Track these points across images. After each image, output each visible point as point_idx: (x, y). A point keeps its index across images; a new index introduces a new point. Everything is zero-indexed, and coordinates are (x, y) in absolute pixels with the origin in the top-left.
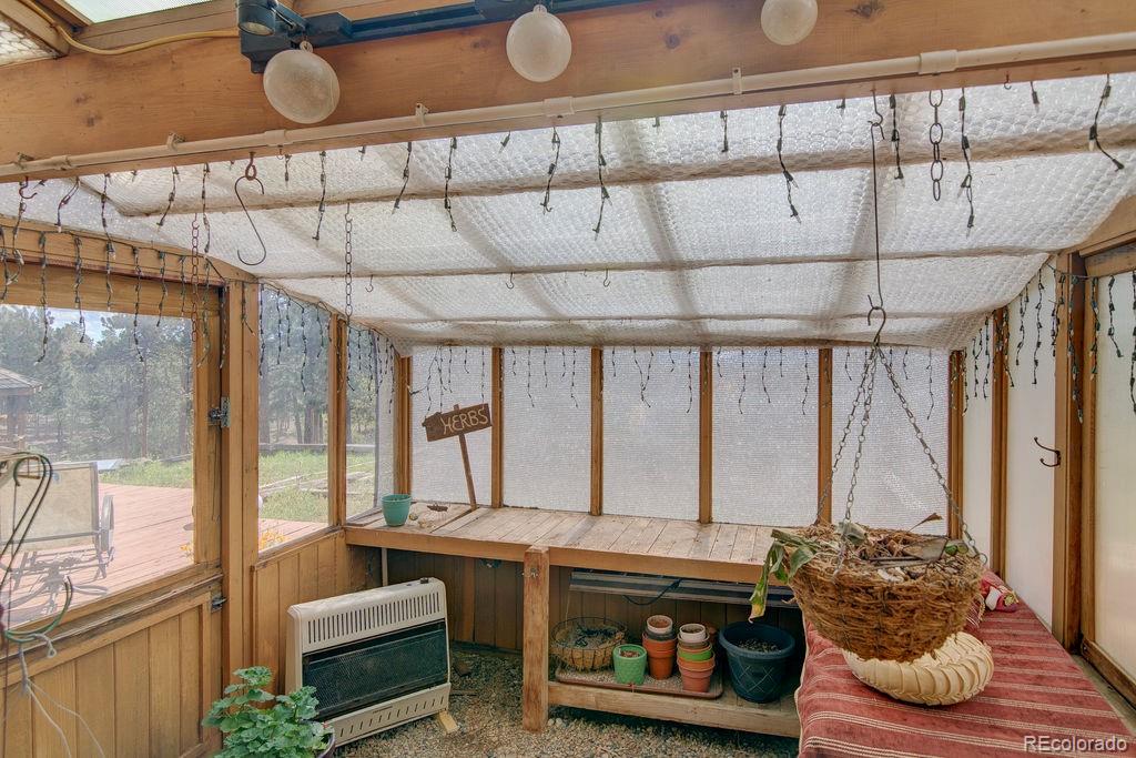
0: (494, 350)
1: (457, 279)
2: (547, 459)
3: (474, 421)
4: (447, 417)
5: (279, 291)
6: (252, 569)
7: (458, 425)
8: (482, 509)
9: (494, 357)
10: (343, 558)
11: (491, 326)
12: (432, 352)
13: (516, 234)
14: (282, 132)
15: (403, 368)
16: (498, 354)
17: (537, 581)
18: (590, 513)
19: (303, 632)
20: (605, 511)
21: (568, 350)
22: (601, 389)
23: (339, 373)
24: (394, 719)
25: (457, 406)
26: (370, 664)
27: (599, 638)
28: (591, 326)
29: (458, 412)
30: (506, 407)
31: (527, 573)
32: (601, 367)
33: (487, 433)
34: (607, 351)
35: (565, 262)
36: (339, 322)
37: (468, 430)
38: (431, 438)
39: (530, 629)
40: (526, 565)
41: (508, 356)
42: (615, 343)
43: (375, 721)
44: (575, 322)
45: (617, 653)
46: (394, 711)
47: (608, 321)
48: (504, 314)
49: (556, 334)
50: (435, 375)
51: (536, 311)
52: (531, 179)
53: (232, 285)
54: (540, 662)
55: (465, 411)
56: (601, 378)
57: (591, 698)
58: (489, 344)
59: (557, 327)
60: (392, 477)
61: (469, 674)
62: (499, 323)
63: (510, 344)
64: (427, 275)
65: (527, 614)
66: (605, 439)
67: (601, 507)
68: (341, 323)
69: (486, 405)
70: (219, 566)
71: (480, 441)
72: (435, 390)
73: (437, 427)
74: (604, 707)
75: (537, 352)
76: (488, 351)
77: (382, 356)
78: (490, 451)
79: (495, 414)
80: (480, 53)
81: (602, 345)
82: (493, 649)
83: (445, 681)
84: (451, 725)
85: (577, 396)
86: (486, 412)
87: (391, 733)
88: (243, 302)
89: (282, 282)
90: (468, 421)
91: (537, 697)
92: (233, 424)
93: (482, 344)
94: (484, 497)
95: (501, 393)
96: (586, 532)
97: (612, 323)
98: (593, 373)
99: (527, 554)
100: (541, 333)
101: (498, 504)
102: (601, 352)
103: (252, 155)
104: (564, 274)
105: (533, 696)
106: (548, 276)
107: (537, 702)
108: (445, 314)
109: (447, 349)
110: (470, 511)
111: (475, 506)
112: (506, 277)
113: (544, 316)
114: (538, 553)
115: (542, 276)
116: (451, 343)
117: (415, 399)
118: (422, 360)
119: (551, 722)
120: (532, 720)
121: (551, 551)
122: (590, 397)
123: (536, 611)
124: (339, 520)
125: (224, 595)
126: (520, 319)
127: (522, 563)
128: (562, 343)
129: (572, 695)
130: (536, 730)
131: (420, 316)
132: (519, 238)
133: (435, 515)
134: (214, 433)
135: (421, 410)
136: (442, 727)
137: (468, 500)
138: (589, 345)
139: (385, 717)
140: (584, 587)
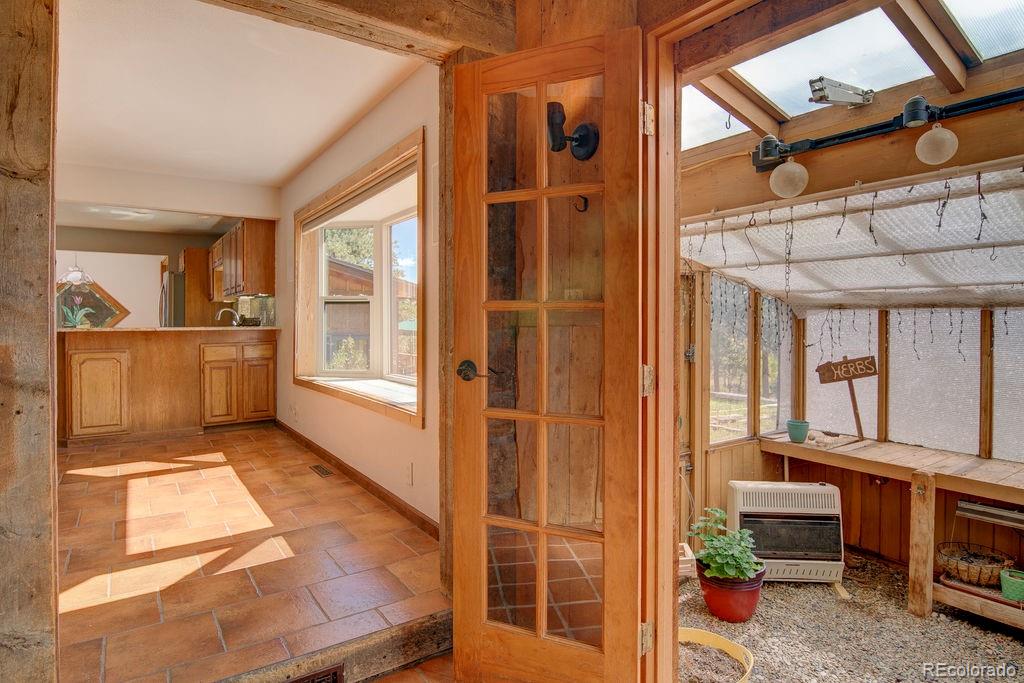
0: (881, 313)
1: (856, 262)
2: (933, 405)
3: (862, 370)
4: (836, 365)
5: (722, 276)
6: (707, 452)
7: (847, 372)
8: (869, 442)
9: (880, 318)
10: (759, 460)
11: (880, 293)
12: (824, 315)
13: (909, 229)
14: (773, 202)
15: (799, 327)
16: (884, 315)
17: (923, 498)
18: (979, 456)
19: (739, 499)
20: (994, 455)
21: (956, 312)
22: (992, 346)
23: (756, 329)
24: (800, 576)
25: (845, 357)
26: (783, 531)
27: (986, 561)
28: (980, 290)
29: (846, 362)
30: (891, 359)
31: (914, 489)
32: (992, 326)
33: (874, 379)
34: (999, 314)
35: (953, 244)
36: (756, 294)
37: (855, 377)
38: (823, 381)
39: (916, 533)
40: (913, 483)
41: (893, 316)
42: (1007, 304)
43: (787, 572)
44: (963, 288)
45: (1005, 574)
46: (801, 569)
47: (997, 286)
48: (893, 284)
49: (943, 298)
50: (827, 333)
51: (924, 280)
52: (925, 196)
53: (697, 274)
54: (925, 562)
55: (854, 361)
56: (992, 336)
57: (975, 604)
58: (876, 307)
59: (945, 293)
60: (789, 409)
61: (857, 568)
62: (888, 290)
63: (895, 307)
64: (832, 259)
65: (914, 523)
66: (996, 391)
67: (990, 452)
68: (756, 295)
69: (873, 357)
70: (689, 447)
71: (867, 387)
72: (826, 344)
73: (827, 373)
74: (988, 614)
75: (924, 315)
76: (875, 314)
77: (785, 318)
78: (876, 395)
79: (880, 365)
80: (896, 146)
81: (992, 306)
82: (879, 556)
83: (840, 560)
84: (844, 594)
85: (965, 352)
86: (872, 362)
87: (798, 585)
88: (703, 284)
89: (723, 270)
90: (856, 369)
91: (922, 590)
92: (697, 360)
93: (869, 307)
94: (871, 431)
95: (887, 348)
96: (972, 469)
97: (1002, 287)
98: (983, 332)
99: (913, 475)
100: (929, 297)
101: (883, 438)
102: (992, 314)
103: (753, 212)
104: (951, 252)
105: (918, 589)
106: (938, 254)
107: (923, 596)
108: (842, 286)
109: (837, 312)
110: (857, 441)
111: (862, 438)
112: (899, 258)
113: (933, 284)
114: (924, 475)
115: (931, 255)
116: (841, 307)
117: (809, 351)
118: (814, 322)
119: (935, 614)
120: (917, 608)
121: (936, 476)
122: (978, 353)
123: (922, 521)
124: (755, 434)
125: (692, 464)
126: (908, 287)
127: (910, 483)
128: (949, 305)
129: (956, 598)
130: (922, 616)
131: (821, 288)
132: (912, 231)
133: (829, 439)
134: (687, 364)
135: (813, 360)
136: (837, 594)
137: (856, 434)
138: (978, 306)
139: (794, 572)
140: (969, 515)
